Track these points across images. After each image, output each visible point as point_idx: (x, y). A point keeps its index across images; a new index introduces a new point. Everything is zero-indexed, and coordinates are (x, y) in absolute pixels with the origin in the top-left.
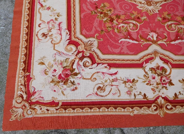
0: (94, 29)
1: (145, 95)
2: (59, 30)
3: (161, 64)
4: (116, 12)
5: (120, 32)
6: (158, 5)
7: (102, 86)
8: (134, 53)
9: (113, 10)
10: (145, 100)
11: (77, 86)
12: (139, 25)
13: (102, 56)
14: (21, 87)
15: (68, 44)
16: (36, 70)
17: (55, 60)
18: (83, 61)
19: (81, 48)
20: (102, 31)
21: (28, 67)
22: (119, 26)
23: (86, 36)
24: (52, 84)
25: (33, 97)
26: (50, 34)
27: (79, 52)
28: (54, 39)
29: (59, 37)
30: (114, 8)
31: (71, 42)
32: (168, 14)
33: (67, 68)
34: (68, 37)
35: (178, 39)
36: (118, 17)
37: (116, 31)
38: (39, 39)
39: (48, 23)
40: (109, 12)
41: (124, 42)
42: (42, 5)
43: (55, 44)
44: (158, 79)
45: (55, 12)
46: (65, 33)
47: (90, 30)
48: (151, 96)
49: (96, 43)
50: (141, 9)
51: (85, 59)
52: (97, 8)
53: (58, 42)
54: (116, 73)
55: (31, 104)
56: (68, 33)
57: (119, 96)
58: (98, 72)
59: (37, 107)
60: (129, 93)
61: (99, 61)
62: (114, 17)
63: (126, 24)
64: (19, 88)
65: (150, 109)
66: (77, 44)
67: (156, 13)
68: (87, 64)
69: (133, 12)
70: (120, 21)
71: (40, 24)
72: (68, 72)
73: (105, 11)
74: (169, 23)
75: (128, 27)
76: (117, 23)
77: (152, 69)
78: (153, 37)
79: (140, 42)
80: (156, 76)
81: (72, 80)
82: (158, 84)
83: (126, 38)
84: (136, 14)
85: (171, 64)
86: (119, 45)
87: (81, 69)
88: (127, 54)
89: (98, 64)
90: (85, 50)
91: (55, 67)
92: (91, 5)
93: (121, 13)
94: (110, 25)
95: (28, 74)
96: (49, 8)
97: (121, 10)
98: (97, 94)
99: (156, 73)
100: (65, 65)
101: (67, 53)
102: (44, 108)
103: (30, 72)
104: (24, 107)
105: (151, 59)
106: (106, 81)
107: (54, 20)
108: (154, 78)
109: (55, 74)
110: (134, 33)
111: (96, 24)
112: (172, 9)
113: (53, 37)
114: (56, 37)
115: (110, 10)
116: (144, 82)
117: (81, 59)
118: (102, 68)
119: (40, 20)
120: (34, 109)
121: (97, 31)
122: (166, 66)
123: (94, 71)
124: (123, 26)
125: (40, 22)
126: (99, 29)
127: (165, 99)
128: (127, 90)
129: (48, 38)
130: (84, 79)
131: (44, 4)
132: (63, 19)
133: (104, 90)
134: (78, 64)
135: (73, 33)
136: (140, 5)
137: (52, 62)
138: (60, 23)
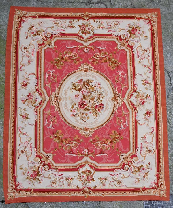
0: (119, 54)
1: (94, 21)
2: (138, 54)
3: (84, 36)
4: (106, 64)
5: (105, 52)
6: (80, 69)
7: (116, 26)
9: (108, 65)
10: (94, 19)
11: (128, 26)
12: (94, 57)
13: (115, 40)
14: (154, 26)
15: (133, 46)
16: (148, 34)
17: (139, 38)
18: (125, 37)
19: (126, 44)
20: (115, 53)
21: (152, 35)
22: (105, 56)
23: (123, 50)
24: (140, 27)
25: (148, 21)
26: (143, 52)
28: (140, 49)
29: (138, 50)
30: (107, 66)
31: (132, 47)
32: (75, 63)
33: (133, 34)
34: (133, 50)
35: (72, 48)
36: (106, 62)
37: (107, 53)
38: (149, 49)
39: (144, 58)
40: (111, 64)
41: (103, 47)
42: (149, 68)
43: (140, 46)
44: (87, 28)
45: (141, 64)
46: (135, 52)
47: (122, 54)
48: (91, 21)
49: (119, 46)
50: (91, 67)
51: (124, 38)
52: (118, 67)
53: (138, 47)
54: (108, 31)
55: (149, 19)
56: (133, 52)
57: (107, 21)
58: (118, 32)
59: (146, 17)
60: (102, 22)
61: (117, 37)
62: (108, 61)
63: (101, 57)
65: (92, 15)
66: (129, 46)
67: (83, 64)
68: (123, 36)
69: (96, 64)
70: (104, 59)
71: (149, 57)
72: (132, 32)
73: (113, 65)
74: (75, 58)
76: (106, 58)
77: (89, 33)
78: (86, 50)
79: (94, 47)
80: (87, 30)
81: (130, 29)
82: (87, 26)
83: (102, 49)
84: (95, 63)
85: (79, 36)
86: (106, 46)
87: (126, 34)
89: (117, 36)
90: (124, 43)
91: (139, 35)
92: (121, 68)
93: (104, 63)
94: (110, 56)
95: (152, 32)
96: (145, 66)
97: (104, 65)
98: (118, 22)
99: (87, 31)
100: (134, 36)
101: (134, 42)
102: (142, 17)
103: (151, 33)
105: (89, 38)
106: (114, 28)
107: (141, 59)
108: (89, 29)
109: (139, 32)
110: (97, 53)
111: (118, 57)
112: (72, 67)
113: (141, 50)
114: (140, 50)
115: (110, 65)
116: (94, 27)
117: (126, 39)
118: (116, 34)
119: (149, 60)
120: (147, 17)
121: (118, 53)
122: (81, 34)
123: (120, 33)
124: (103, 55)
125: (149, 58)
126: (117, 54)
127: (84, 19)
128: (103, 24)
129: (144, 50)
130: (125, 29)
131: (148, 69)
132: (136, 60)
133: (114, 24)
134: (127, 36)
135: (131, 52)
136: (92, 69)
137: (140, 37)
138: (138, 57)
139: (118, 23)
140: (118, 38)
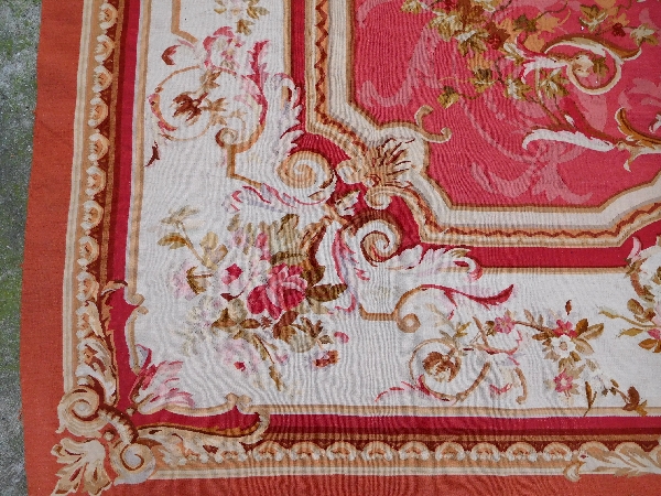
0: (410, 83)
1: (633, 393)
2: (254, 78)
5: (529, 97)
7: (443, 349)
8: (588, 197)
10: (634, 414)
12: (620, 62)
13: (447, 215)
15: (293, 151)
17: (234, 225)
18: (362, 232)
20: (450, 89)
21: (111, 258)
22: (530, 67)
23: (378, 118)
24: (225, 335)
26: (213, 96)
27: (343, 190)
29: (253, 114)
31: (307, 142)
33: (290, 261)
34: (293, 117)
36: (527, 20)
37: (513, 90)
38: (161, 125)
39: (208, 42)
41: (548, 145)
43: (233, 150)
49: (418, 152)
51: (372, 225)
53: (248, 137)
54: (505, 295)
56: (295, 93)
57: (519, 400)
58: (425, 287)
60: (562, 384)
62: (507, 25)
63: (559, 58)
64: (82, 347)
65: (653, 454)
66: (332, 155)
68: (381, 246)
70: (534, 43)
71: (169, 51)
75: (569, 72)
76: (521, 53)
79: (622, 147)
81: (313, 317)
83: (555, 128)
87: (352, 267)
88: (559, 204)
90: (368, 183)
91: (236, 255)
93: (539, 6)
94: (488, 63)
101: (290, 191)
104: (108, 437)
109: (235, 288)
110: (592, 98)
111: (421, 57)
113: (227, 112)
114: (237, 114)
117: (355, 221)
118: (440, 268)
124: (545, 71)
125: (170, 40)
128: (553, 369)
129: (205, 117)
130: (364, 315)
135: (312, 102)
138: (259, 47)
139: (429, 382)
140: (426, 232)
